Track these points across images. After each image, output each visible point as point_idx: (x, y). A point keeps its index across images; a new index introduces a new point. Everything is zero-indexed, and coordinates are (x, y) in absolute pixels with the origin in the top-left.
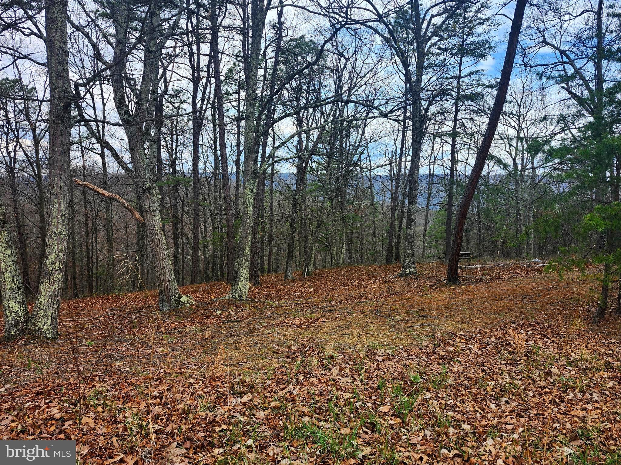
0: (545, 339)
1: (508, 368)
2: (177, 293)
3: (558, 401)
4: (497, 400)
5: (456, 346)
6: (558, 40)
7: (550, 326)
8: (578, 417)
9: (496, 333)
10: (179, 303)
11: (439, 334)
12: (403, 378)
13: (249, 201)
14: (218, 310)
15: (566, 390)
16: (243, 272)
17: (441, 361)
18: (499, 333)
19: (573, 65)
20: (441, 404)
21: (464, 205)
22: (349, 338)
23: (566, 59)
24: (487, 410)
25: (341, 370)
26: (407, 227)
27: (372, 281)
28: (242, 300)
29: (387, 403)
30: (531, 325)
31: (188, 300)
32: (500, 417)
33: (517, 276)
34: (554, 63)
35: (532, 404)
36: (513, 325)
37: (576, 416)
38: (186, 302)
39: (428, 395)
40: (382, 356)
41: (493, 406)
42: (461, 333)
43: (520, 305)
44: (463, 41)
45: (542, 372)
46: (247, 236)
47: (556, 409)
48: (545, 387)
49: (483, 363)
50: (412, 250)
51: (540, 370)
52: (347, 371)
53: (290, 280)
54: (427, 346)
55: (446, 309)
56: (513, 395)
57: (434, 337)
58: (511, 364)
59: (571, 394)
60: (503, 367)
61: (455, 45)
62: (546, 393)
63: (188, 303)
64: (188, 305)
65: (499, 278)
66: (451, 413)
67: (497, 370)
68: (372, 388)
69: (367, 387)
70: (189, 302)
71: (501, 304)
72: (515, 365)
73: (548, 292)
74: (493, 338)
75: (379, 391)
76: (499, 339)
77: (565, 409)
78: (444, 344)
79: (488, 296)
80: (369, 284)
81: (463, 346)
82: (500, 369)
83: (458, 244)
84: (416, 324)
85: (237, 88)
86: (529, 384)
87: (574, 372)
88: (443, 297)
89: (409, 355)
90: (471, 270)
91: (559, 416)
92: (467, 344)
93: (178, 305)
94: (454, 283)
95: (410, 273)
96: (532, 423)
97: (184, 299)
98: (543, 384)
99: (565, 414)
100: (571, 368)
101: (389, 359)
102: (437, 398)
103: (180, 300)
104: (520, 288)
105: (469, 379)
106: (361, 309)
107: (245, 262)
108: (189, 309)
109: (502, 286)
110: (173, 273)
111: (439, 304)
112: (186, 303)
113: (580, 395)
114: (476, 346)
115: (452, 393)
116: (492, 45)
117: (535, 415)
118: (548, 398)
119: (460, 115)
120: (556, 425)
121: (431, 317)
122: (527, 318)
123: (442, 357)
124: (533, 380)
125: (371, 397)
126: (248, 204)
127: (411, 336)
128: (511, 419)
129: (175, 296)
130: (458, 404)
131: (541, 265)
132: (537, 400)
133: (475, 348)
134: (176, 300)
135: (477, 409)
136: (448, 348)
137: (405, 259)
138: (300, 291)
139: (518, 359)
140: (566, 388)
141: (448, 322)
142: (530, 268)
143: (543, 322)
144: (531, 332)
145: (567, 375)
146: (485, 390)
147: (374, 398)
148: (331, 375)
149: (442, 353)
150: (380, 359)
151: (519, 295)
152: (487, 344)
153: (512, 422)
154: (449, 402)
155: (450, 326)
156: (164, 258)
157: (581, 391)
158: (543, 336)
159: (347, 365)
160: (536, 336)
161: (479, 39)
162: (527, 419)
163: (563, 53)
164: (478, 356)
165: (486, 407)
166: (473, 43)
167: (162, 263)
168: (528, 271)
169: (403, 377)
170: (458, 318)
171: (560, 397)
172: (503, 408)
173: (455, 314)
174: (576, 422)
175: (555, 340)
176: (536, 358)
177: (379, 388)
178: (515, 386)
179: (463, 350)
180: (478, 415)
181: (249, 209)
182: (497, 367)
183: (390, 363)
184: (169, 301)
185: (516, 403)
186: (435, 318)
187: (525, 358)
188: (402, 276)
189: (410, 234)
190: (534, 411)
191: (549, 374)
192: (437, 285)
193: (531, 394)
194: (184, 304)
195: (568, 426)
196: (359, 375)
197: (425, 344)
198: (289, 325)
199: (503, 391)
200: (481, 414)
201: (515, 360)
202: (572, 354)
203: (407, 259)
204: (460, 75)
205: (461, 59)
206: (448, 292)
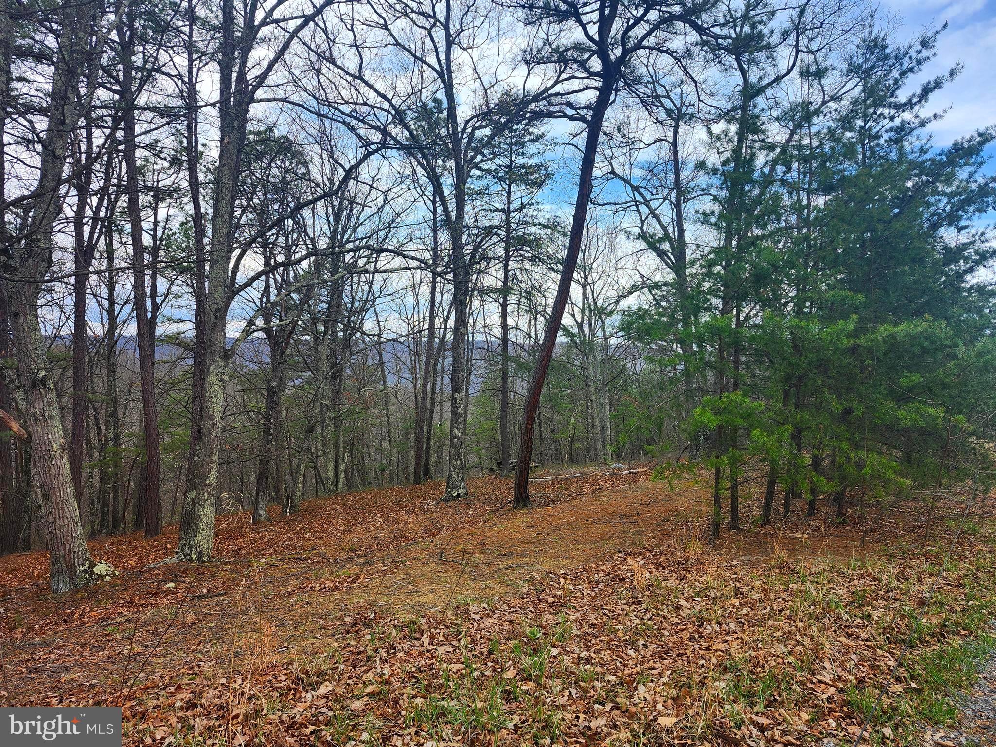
0: (661, 569)
1: (632, 608)
2: (88, 559)
3: (697, 636)
4: (633, 644)
5: (562, 588)
6: (628, 171)
7: (662, 552)
8: (722, 651)
9: (603, 568)
10: (90, 576)
11: (537, 576)
12: (515, 637)
13: (216, 396)
14: (166, 582)
15: (702, 624)
16: (205, 515)
17: (551, 610)
18: (607, 568)
19: (648, 207)
20: (573, 658)
21: (534, 393)
22: (419, 596)
23: (639, 198)
24: (626, 657)
25: (432, 637)
26: (452, 426)
27: (403, 512)
28: (204, 562)
29: (510, 666)
30: (640, 554)
31: (107, 570)
32: (642, 663)
33: (601, 489)
34: (627, 203)
35: (671, 645)
36: (620, 555)
37: (719, 650)
38: (104, 573)
39: (555, 651)
40: (478, 613)
41: (631, 652)
42: (562, 572)
43: (620, 528)
44: (512, 162)
45: (670, 608)
46: (212, 453)
47: (697, 646)
48: (678, 624)
49: (602, 606)
50: (461, 460)
51: (667, 605)
52: (441, 638)
53: (263, 522)
54: (528, 594)
55: (531, 542)
56: (648, 637)
57: (532, 580)
58: (633, 603)
59: (708, 627)
60: (626, 607)
61: (500, 166)
62: (682, 630)
63: (107, 575)
64: (108, 578)
65: (580, 494)
66: (588, 667)
67: (621, 612)
68: (482, 653)
69: (476, 653)
70: (109, 573)
71: (598, 529)
72: (639, 603)
73: (648, 509)
74: (601, 574)
75: (492, 656)
76: (609, 574)
77: (707, 644)
78: (549, 588)
79: (577, 520)
80: (399, 518)
81: (571, 587)
82: (622, 610)
83: (527, 448)
84: (501, 566)
85: (151, 199)
86: (661, 622)
87: (704, 604)
88: (519, 526)
89: (510, 608)
90: (540, 483)
91: (702, 652)
92: (575, 585)
93: (88, 581)
94: (525, 506)
95: (458, 495)
96: (676, 665)
97: (100, 568)
98: (676, 620)
99: (708, 649)
100: (699, 599)
101: (488, 615)
102: (567, 653)
103: (92, 571)
104: (611, 506)
105: (593, 626)
106: (413, 555)
107: (209, 498)
108: (113, 585)
109: (587, 504)
110: (79, 524)
111: (519, 536)
112: (105, 576)
113: (717, 628)
114: (586, 586)
115: (582, 644)
116: (549, 170)
117: (678, 655)
118: (686, 635)
119: (512, 265)
120: (702, 662)
121: (517, 554)
122: (634, 544)
123: (552, 605)
124: (664, 617)
125: (486, 664)
126: (214, 400)
127: (503, 583)
128: (654, 662)
129: (84, 565)
130: (593, 656)
131: (627, 472)
132: (675, 639)
133: (584, 587)
134: (85, 571)
135: (615, 657)
136: (554, 592)
137: (450, 475)
138: (290, 539)
139: (640, 595)
140: (701, 621)
141: (541, 560)
142: (615, 476)
143: (653, 548)
144: (643, 562)
145: (698, 608)
146: (615, 636)
147: (490, 664)
148: (422, 646)
149: (551, 600)
150: (477, 617)
151: (613, 515)
152: (598, 582)
153: (656, 666)
154: (582, 655)
155: (545, 564)
156: (66, 498)
157: (718, 623)
158: (658, 566)
159: (438, 631)
160: (650, 566)
161: (533, 162)
162: (671, 661)
163: (635, 189)
164: (593, 598)
165: (624, 655)
166: (523, 166)
167: (63, 509)
168: (613, 481)
169: (514, 635)
170: (551, 552)
171: (699, 632)
172: (642, 652)
173: (547, 547)
174: (720, 655)
175: (672, 568)
176: (658, 592)
177: (490, 652)
178: (649, 628)
179: (572, 593)
180: (619, 664)
181: (216, 409)
182: (619, 608)
183: (490, 620)
184: (72, 574)
185: (654, 646)
186: (523, 556)
187: (647, 593)
188: (447, 500)
189: (456, 437)
190: (676, 652)
191: (678, 608)
192: (501, 509)
193: (666, 633)
194: (100, 577)
195: (714, 661)
196: (459, 640)
197: (525, 590)
198: (317, 589)
199: (636, 634)
200: (621, 663)
201: (637, 598)
202: (697, 583)
203: (454, 475)
204: (509, 207)
205: (509, 186)
206: (522, 518)
